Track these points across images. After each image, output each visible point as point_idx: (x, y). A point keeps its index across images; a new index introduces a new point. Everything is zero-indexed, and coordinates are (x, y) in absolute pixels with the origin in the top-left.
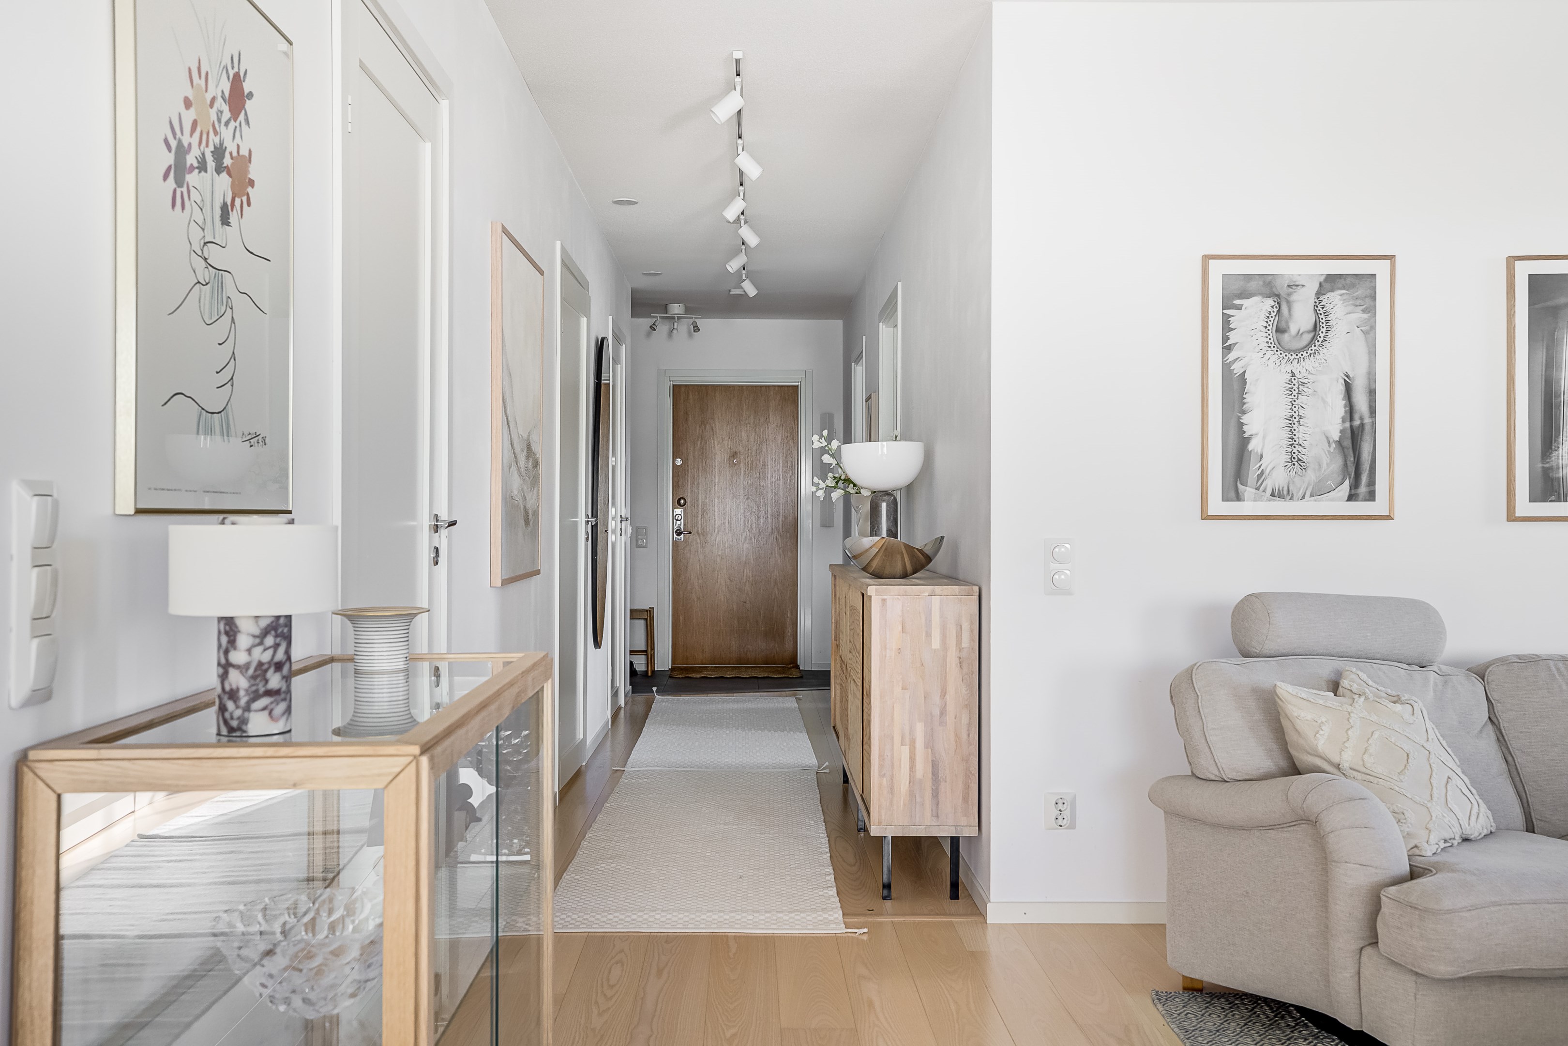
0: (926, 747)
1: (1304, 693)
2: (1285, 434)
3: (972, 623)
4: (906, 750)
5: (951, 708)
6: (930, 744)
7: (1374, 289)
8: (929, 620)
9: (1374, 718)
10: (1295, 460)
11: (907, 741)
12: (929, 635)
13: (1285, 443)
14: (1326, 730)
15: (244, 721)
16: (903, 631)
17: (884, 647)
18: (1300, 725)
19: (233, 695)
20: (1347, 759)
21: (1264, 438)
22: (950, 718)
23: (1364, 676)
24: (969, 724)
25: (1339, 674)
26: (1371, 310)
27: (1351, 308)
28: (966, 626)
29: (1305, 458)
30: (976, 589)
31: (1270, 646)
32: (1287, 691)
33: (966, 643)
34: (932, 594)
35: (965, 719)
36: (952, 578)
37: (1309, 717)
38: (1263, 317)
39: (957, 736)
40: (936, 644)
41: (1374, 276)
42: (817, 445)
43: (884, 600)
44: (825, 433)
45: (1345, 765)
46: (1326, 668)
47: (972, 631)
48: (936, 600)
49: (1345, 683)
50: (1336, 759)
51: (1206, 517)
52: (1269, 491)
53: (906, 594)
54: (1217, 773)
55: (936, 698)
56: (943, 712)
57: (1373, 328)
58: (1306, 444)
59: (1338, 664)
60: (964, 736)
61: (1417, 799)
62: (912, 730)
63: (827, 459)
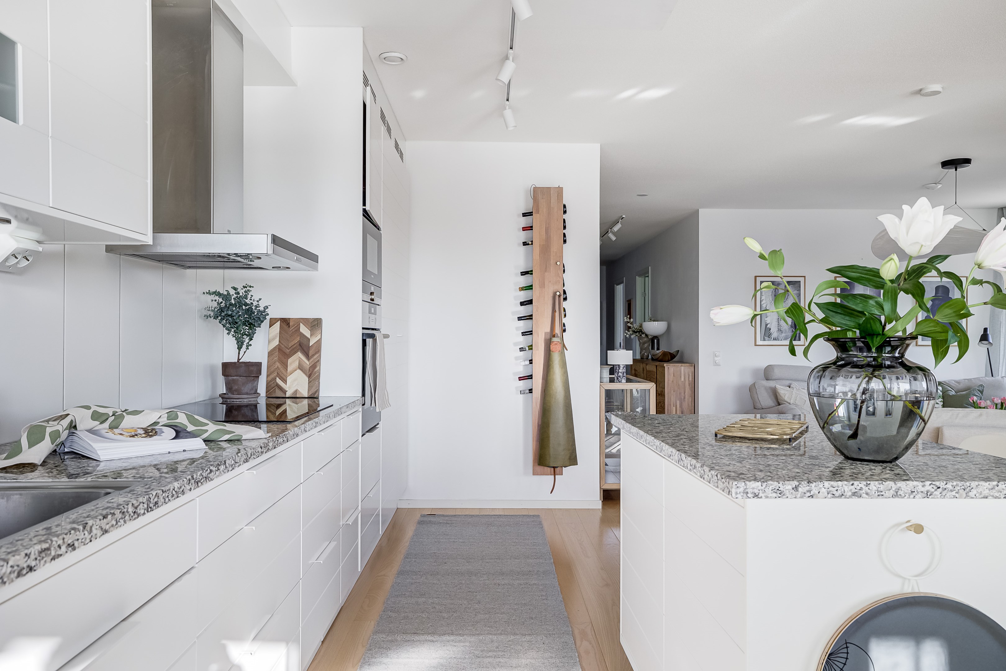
0: (680, 407)
1: (782, 387)
2: (777, 323)
3: (692, 374)
4: (674, 408)
5: (686, 397)
6: (681, 406)
7: (800, 285)
8: (681, 373)
9: (798, 393)
10: (779, 330)
11: (675, 406)
12: (681, 377)
13: (777, 325)
14: (787, 396)
15: (621, 380)
16: (674, 376)
17: (668, 380)
18: (781, 395)
19: (620, 376)
20: (792, 402)
21: (771, 324)
22: (686, 399)
23: (796, 384)
24: (692, 401)
25: (791, 384)
26: (800, 290)
27: (794, 290)
28: (690, 375)
29: (782, 330)
30: (693, 364)
31: (774, 378)
32: (778, 387)
33: (690, 379)
34: (682, 366)
35: (690, 400)
36: (681, 361)
37: (783, 392)
38: (771, 292)
39: (688, 404)
40: (683, 379)
41: (800, 281)
42: (626, 320)
43: (669, 368)
44: (629, 316)
45: (791, 403)
46: (787, 383)
47: (692, 376)
48: (683, 368)
49: (792, 386)
50: (789, 402)
51: (756, 345)
52: (773, 338)
53: (674, 366)
54: (761, 407)
55: (683, 394)
56: (684, 398)
57: (800, 295)
58: (782, 326)
59: (790, 382)
60: (690, 404)
61: (807, 410)
62: (676, 403)
63: (629, 325)
